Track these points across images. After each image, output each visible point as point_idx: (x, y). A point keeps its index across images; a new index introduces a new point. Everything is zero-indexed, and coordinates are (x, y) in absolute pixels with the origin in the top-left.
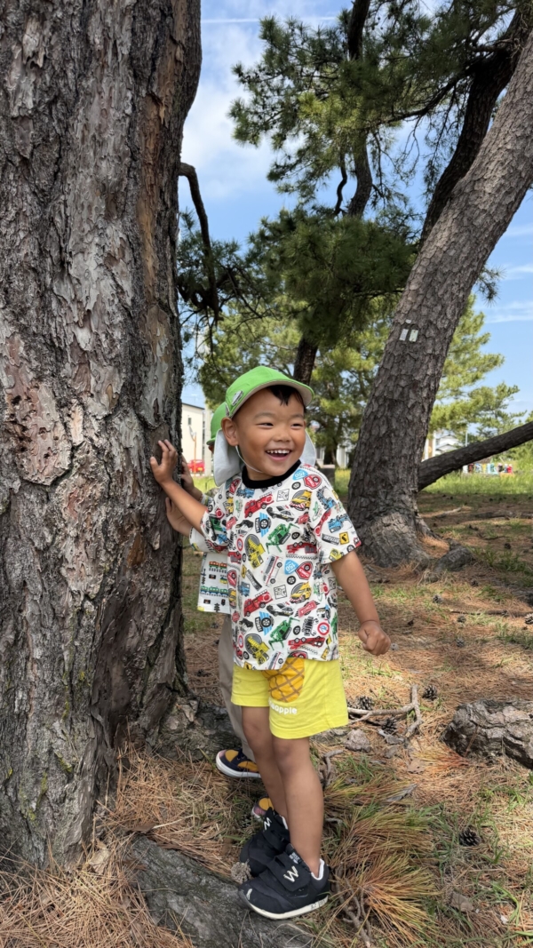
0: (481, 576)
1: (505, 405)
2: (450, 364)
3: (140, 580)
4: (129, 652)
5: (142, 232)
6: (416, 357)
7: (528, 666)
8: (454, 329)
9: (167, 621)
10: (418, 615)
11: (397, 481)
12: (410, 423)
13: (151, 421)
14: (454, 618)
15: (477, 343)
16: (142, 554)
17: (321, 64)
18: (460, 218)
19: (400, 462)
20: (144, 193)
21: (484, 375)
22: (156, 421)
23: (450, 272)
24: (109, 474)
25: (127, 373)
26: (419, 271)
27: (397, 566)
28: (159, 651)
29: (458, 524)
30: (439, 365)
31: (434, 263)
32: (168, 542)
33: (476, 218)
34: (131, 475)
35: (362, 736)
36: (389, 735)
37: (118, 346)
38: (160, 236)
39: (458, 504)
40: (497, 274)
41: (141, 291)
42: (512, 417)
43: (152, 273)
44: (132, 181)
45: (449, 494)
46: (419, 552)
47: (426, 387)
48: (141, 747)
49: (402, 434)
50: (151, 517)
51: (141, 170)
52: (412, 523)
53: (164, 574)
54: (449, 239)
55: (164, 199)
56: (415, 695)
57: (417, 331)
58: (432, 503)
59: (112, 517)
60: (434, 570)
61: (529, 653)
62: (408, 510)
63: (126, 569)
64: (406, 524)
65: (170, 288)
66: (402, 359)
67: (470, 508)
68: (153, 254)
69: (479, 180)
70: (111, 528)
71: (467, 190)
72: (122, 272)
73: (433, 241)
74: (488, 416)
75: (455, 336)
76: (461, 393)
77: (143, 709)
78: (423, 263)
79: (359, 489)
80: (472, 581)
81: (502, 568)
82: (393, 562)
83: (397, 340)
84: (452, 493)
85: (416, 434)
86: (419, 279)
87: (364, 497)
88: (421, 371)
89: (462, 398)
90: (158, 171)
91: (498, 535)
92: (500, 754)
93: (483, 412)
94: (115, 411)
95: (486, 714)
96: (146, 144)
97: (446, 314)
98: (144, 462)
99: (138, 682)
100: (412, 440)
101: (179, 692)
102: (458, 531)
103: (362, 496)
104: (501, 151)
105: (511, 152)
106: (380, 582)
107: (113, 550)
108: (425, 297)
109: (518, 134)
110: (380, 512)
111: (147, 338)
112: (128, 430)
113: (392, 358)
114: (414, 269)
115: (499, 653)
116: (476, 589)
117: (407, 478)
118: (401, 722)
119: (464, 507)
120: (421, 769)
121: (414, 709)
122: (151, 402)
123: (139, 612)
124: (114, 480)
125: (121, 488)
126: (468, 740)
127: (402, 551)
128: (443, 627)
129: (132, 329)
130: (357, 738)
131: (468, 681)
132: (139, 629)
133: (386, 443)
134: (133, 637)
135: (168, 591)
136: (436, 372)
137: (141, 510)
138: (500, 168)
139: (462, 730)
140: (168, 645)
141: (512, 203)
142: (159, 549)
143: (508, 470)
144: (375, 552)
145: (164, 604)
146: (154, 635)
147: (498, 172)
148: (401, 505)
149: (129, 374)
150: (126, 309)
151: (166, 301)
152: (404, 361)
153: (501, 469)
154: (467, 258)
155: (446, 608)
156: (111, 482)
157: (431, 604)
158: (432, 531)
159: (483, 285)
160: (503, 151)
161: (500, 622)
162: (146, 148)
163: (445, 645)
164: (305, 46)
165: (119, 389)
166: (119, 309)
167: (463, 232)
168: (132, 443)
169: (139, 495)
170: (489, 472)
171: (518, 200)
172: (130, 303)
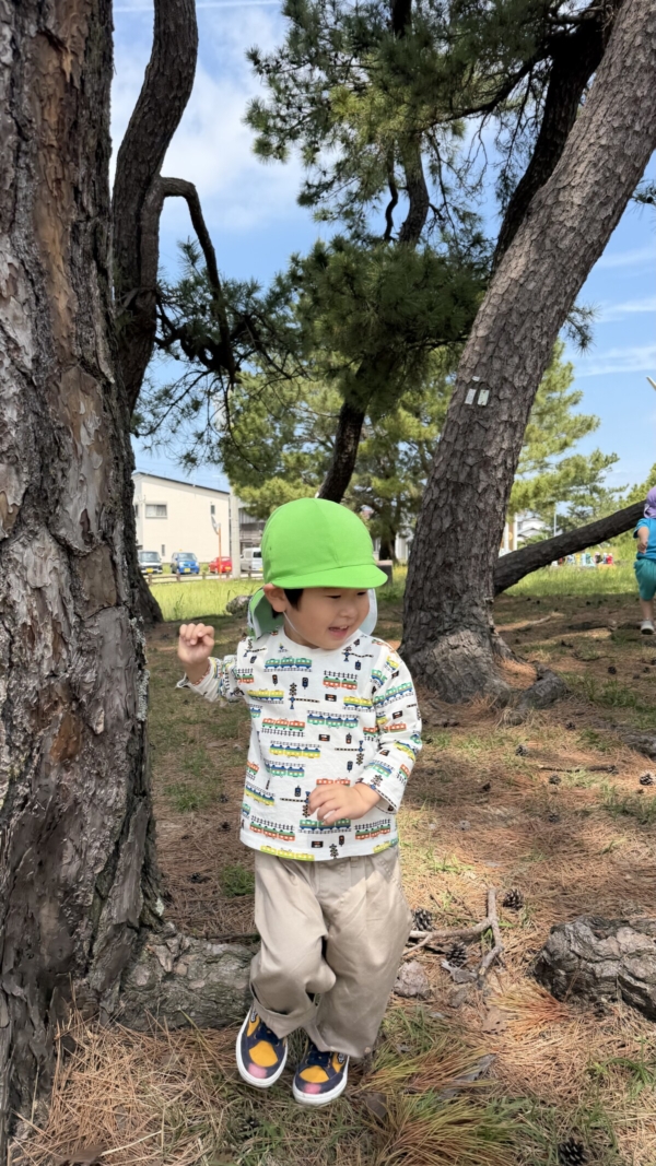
0: (578, 714)
1: (602, 478)
2: (532, 430)
3: (75, 780)
4: (65, 884)
5: (46, 254)
6: (487, 426)
7: (647, 850)
8: (537, 388)
9: (124, 833)
10: (496, 774)
11: (466, 589)
12: (481, 513)
13: (77, 543)
14: (545, 778)
15: (565, 403)
16: (77, 742)
17: (359, 49)
18: (540, 239)
19: (470, 564)
20: (45, 192)
21: (575, 442)
22: (86, 543)
23: (530, 311)
24: (8, 631)
25: (31, 474)
26: (488, 311)
27: (468, 701)
28: (114, 877)
29: (547, 638)
30: (518, 435)
31: (508, 300)
32: (119, 719)
33: (562, 239)
34: (49, 627)
35: (418, 973)
36: (456, 969)
37: (13, 433)
38: (79, 260)
39: (547, 609)
40: (590, 313)
41: (50, 346)
42: (610, 492)
43: (65, 317)
44: (23, 174)
45: (535, 597)
46: (496, 682)
47: (501, 465)
48: (93, 1016)
49: (471, 528)
50: (87, 688)
51: (36, 156)
52: (488, 643)
53: (115, 767)
54: (527, 268)
55: (82, 203)
56: (493, 905)
57: (487, 392)
58: (514, 610)
59: (19, 694)
60: (516, 708)
61: (648, 830)
62: (482, 627)
63: (50, 768)
64: (480, 644)
65: (100, 340)
66: (468, 429)
67: (562, 615)
68: (66, 288)
69: (564, 187)
70: (18, 711)
71: (550, 202)
72: (15, 318)
73: (505, 271)
74: (581, 493)
75: (538, 396)
76: (547, 465)
77: (93, 961)
78: (492, 301)
79: (417, 601)
80: (568, 722)
81: (606, 702)
82: (463, 696)
83: (462, 405)
84: (538, 595)
85: (489, 527)
86: (489, 321)
87: (424, 610)
88: (494, 444)
89: (549, 470)
90: (68, 158)
91: (599, 653)
92: (614, 1000)
93: (574, 487)
94: (14, 532)
95: (593, 940)
96: (42, 114)
97: (525, 368)
98: (70, 607)
99: (84, 924)
100: (484, 535)
101: (150, 927)
102: (547, 649)
103: (421, 609)
104: (592, 148)
105: (606, 148)
106: (446, 725)
107: (24, 743)
108: (497, 346)
109: (616, 125)
110: (446, 631)
111: (63, 417)
112: (38, 561)
113: (456, 428)
114: (481, 309)
115: (608, 830)
116: (573, 733)
117: (480, 585)
118: (473, 946)
119: (555, 614)
120: (502, 1026)
121: (490, 927)
122: (76, 515)
123: (78, 826)
124: (17, 638)
125: (32, 649)
126: (568, 978)
127: (474, 681)
128: (529, 791)
129: (37, 404)
130: (411, 975)
131: (565, 875)
132: (78, 851)
133: (451, 541)
134: (69, 863)
135: (123, 791)
136: (514, 445)
137: (70, 678)
138: (593, 171)
139: (559, 963)
140: (128, 868)
141: (609, 218)
142: (105, 731)
143: (608, 560)
144: (440, 683)
145: (117, 810)
146: (104, 856)
147: (590, 176)
148: (472, 620)
149: (37, 475)
150: (24, 374)
151: (94, 360)
152: (471, 431)
153: (599, 559)
154: (550, 293)
155: (533, 763)
156: (12, 643)
157: (514, 757)
158: (513, 652)
159: (574, 329)
160: (595, 148)
161: (606, 782)
162: (44, 120)
163: (533, 819)
164: (340, 25)
165: (19, 499)
166: (11, 375)
167: (545, 258)
168: (48, 579)
169: (64, 656)
170: (584, 564)
171: (617, 213)
172: (29, 365)
